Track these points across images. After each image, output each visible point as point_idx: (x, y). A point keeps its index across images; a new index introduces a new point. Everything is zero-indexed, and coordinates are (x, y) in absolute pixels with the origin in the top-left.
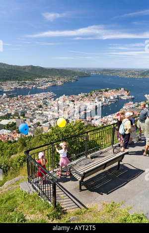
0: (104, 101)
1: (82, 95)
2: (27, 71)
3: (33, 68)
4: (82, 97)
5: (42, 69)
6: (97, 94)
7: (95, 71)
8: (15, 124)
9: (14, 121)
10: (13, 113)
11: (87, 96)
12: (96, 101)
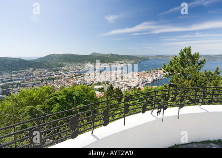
0: (159, 76)
1: (144, 72)
2: (109, 57)
3: (112, 55)
4: (144, 73)
5: (118, 55)
6: (154, 72)
7: (152, 57)
8: (103, 88)
9: (102, 86)
10: (101, 82)
11: (148, 72)
12: (154, 76)
